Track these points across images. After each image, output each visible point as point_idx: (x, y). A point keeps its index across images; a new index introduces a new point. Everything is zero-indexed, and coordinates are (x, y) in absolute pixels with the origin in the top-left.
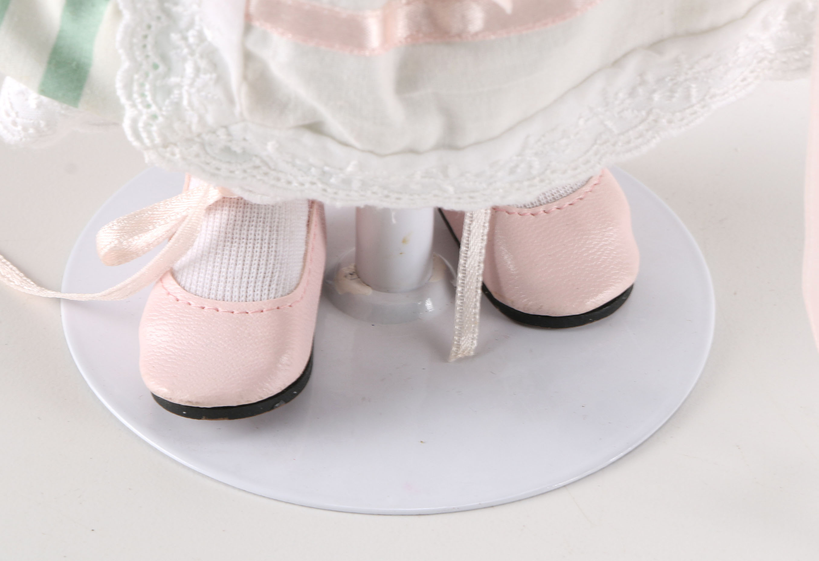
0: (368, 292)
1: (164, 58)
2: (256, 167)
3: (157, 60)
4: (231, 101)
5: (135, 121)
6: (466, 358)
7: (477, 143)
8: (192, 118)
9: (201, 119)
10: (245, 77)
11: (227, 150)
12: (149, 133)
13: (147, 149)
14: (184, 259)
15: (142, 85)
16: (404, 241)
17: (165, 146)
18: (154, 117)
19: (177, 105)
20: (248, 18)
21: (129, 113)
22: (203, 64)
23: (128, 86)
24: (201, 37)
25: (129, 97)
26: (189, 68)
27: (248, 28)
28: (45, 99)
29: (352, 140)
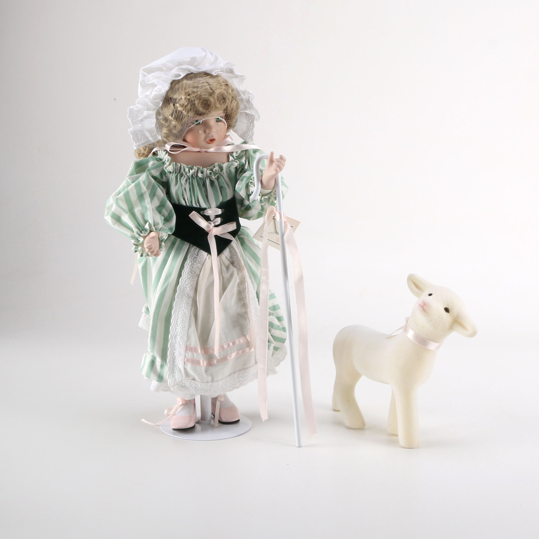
0: (202, 421)
1: (174, 372)
2: (186, 389)
3: (172, 372)
4: (183, 376)
5: (170, 382)
6: (217, 427)
7: (216, 381)
8: (177, 380)
9: (179, 380)
10: (184, 372)
11: (182, 386)
12: (172, 384)
13: (172, 387)
14: (177, 413)
15: (171, 376)
16: (207, 412)
17: (174, 386)
18: (172, 381)
19: (175, 378)
20: (185, 362)
21: (169, 381)
22: (179, 371)
23: (169, 377)
24: (178, 367)
25: (169, 378)
26: (177, 372)
27: (185, 364)
28: (157, 382)
29: (199, 381)
